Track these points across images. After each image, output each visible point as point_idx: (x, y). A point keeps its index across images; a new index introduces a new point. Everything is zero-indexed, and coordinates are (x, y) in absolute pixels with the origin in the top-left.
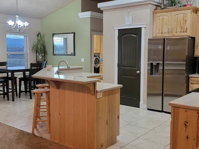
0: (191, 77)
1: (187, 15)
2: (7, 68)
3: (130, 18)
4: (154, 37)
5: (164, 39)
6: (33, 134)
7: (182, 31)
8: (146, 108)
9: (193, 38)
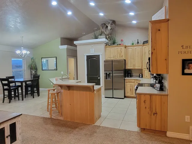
0: (126, 79)
1: (122, 49)
2: (15, 80)
3: (93, 49)
4: (106, 60)
6: (51, 118)
7: (120, 57)
8: (104, 97)
9: (125, 60)
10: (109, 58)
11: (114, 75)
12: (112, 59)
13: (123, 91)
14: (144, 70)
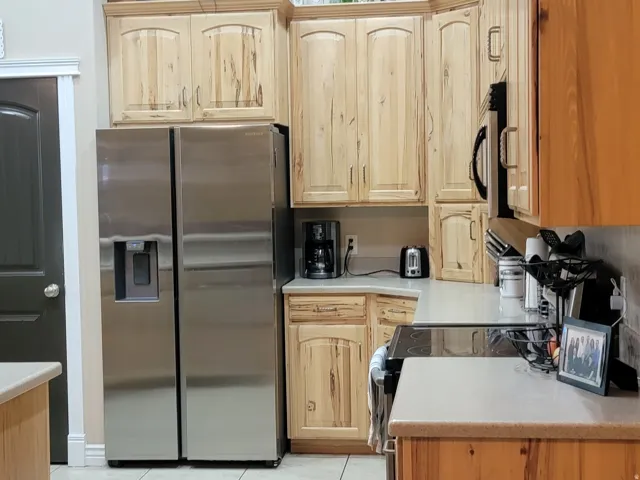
0: (290, 295)
1: (257, 32)
4: (116, 125)
5: (172, 131)
7: (241, 98)
8: (102, 460)
9: (284, 130)
10: (140, 106)
11: (187, 261)
12: (175, 115)
13: (270, 393)
14: (437, 210)
